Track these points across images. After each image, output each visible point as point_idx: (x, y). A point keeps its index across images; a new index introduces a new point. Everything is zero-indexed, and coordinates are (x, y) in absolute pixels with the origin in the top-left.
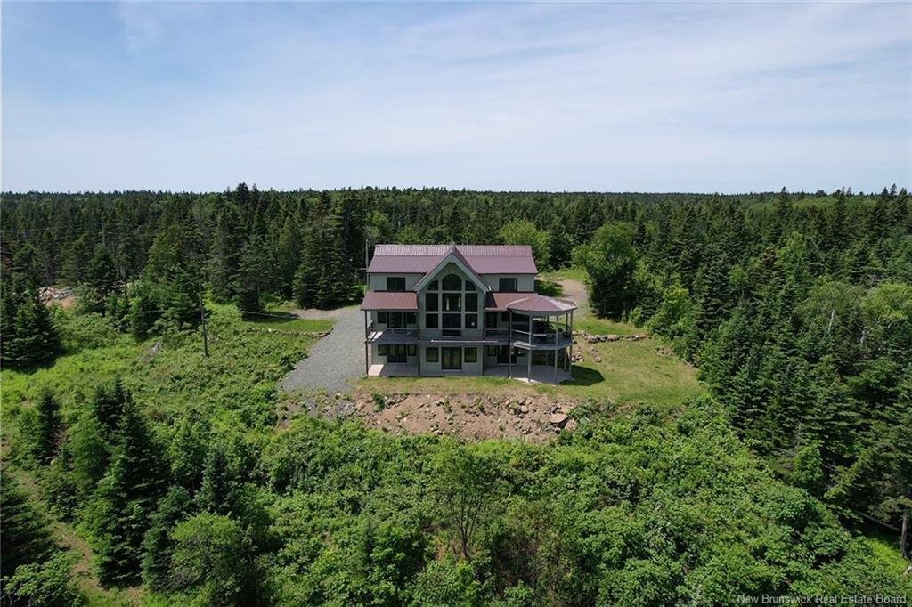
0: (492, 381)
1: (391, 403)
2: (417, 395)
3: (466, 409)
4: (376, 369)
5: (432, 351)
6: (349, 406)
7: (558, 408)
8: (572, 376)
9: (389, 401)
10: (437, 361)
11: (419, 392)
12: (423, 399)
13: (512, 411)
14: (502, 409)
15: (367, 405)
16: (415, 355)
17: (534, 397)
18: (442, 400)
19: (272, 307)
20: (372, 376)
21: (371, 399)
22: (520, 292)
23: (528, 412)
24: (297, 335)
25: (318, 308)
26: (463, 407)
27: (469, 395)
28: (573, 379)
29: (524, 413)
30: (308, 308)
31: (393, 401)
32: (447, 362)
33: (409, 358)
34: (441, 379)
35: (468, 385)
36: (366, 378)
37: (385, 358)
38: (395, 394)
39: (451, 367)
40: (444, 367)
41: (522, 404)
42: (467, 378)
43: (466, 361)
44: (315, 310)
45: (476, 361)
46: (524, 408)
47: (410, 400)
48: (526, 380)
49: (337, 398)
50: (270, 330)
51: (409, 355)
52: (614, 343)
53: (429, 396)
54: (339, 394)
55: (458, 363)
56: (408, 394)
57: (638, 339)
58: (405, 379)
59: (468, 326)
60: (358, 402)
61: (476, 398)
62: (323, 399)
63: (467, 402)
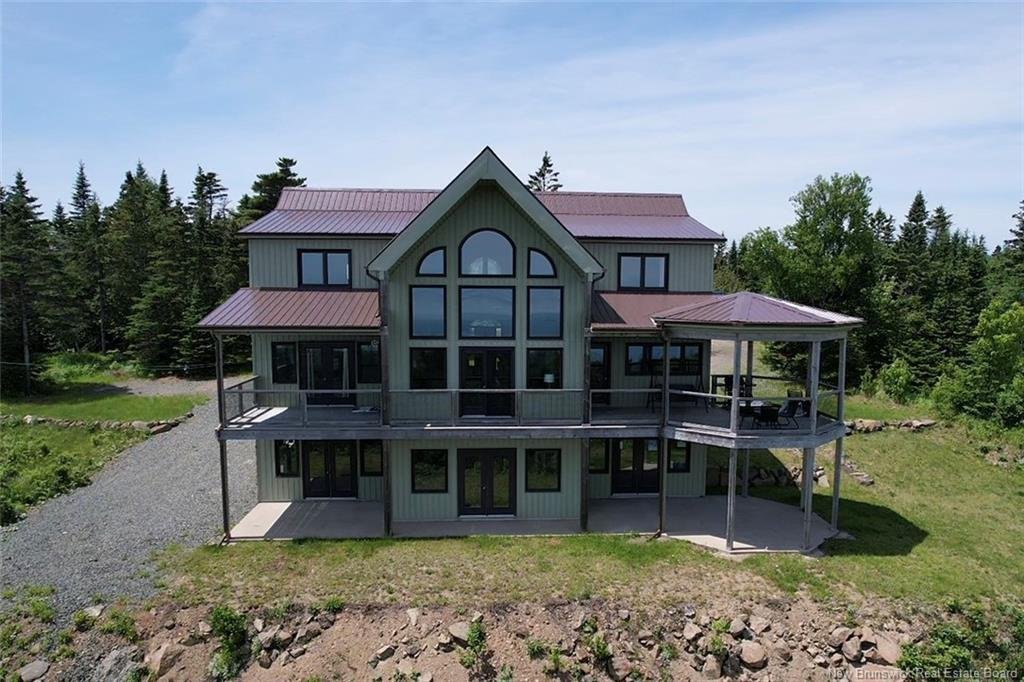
0: (615, 548)
1: (275, 645)
2: (369, 609)
3: (548, 663)
4: (261, 518)
5: (428, 462)
6: (120, 662)
7: (866, 645)
8: (840, 528)
9: (265, 637)
10: (446, 490)
11: (381, 597)
12: (390, 623)
13: (711, 662)
14: (674, 657)
15: (189, 651)
16: (380, 474)
17: (772, 604)
18: (462, 630)
19: (57, 369)
20: (243, 540)
21: (204, 628)
22: (674, 293)
23: (764, 664)
24: (94, 430)
25: (180, 374)
26: (537, 653)
27: (552, 606)
28: (844, 535)
29: (754, 667)
30: (159, 375)
31: (284, 635)
32: (473, 492)
33: (363, 481)
34: (457, 545)
35: (544, 567)
36: (218, 548)
37: (296, 483)
38: (292, 609)
39: (488, 506)
40: (464, 508)
41: (741, 636)
42: (535, 541)
43: (528, 490)
44: (175, 379)
45: (558, 489)
46: (750, 650)
47: (345, 630)
48: (718, 543)
49: (83, 626)
50: (29, 419)
51: (364, 474)
52: (873, 437)
53: (413, 613)
54: (94, 612)
55: (505, 496)
56: (336, 609)
57: (919, 429)
58: (341, 548)
59: (535, 381)
60: (153, 642)
61: (579, 616)
62: (29, 632)
63: (546, 632)
